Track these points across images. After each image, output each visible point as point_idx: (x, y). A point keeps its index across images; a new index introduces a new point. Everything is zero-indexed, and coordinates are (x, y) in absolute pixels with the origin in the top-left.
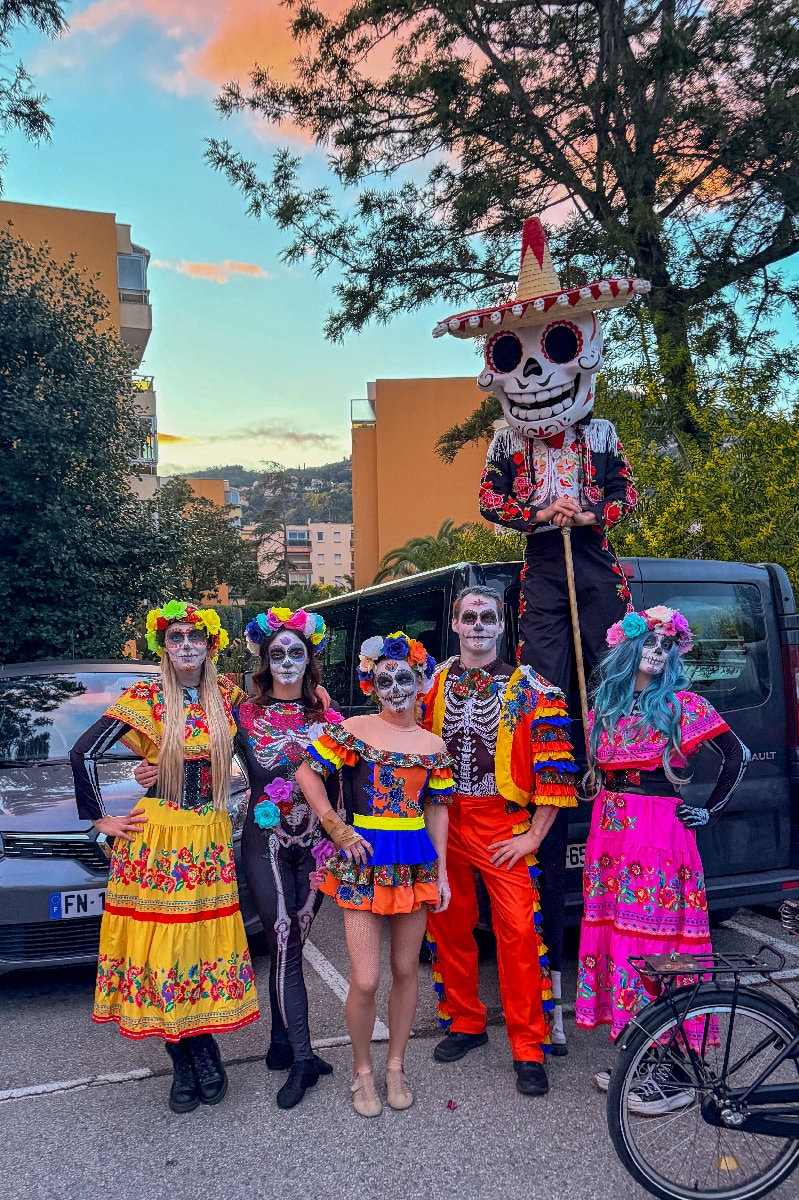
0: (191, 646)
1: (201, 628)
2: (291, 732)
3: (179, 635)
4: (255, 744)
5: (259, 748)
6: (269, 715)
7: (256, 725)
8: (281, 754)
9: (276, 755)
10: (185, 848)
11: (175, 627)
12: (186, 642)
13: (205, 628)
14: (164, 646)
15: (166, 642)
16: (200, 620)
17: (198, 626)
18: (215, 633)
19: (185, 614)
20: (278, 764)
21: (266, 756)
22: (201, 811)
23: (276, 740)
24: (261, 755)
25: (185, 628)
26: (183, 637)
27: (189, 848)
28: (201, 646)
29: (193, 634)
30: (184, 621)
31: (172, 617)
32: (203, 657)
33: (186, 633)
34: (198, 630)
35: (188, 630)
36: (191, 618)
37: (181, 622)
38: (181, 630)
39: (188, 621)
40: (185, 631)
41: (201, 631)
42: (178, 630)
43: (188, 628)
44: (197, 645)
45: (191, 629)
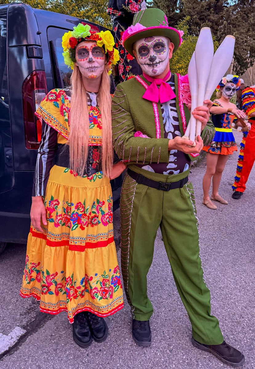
0: (94, 60)
1: (101, 46)
10: (80, 203)
11: (83, 45)
12: (91, 56)
13: (104, 46)
17: (99, 44)
18: (111, 49)
19: (89, 34)
22: (92, 178)
25: (89, 45)
26: (88, 52)
27: (82, 203)
28: (100, 60)
30: (88, 39)
31: (80, 36)
33: (90, 49)
34: (99, 47)
35: (92, 47)
36: (93, 37)
37: (87, 41)
38: (86, 47)
39: (91, 40)
40: (89, 48)
41: (101, 48)
42: (84, 47)
43: (91, 45)
44: (98, 59)
45: (93, 46)
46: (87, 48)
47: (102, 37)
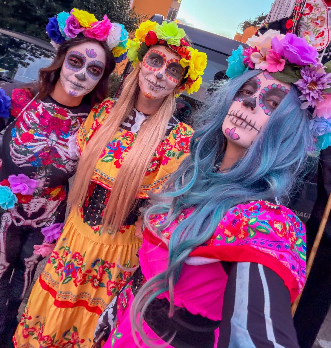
0: (164, 78)
1: (184, 66)
2: (53, 136)
3: (159, 59)
4: (16, 136)
5: (17, 143)
6: (41, 111)
7: (25, 117)
8: (36, 155)
9: (30, 156)
10: (78, 253)
11: (161, 50)
12: (162, 71)
13: (188, 68)
14: (141, 60)
15: (144, 58)
16: (188, 58)
17: (183, 62)
18: (193, 77)
19: (178, 43)
20: (29, 165)
21: (20, 153)
22: (97, 229)
23: (36, 141)
24: (16, 150)
25: (170, 57)
26: (163, 64)
27: (82, 254)
28: (173, 82)
29: (173, 67)
30: (173, 49)
31: (164, 38)
32: (168, 93)
33: (168, 62)
34: (180, 66)
35: (171, 60)
36: (181, 51)
37: (169, 49)
38: (164, 56)
39: (176, 51)
40: (167, 60)
41: (182, 68)
42: (162, 55)
43: (172, 58)
44: (170, 79)
45: (174, 61)
46: (165, 58)
47: (192, 56)
